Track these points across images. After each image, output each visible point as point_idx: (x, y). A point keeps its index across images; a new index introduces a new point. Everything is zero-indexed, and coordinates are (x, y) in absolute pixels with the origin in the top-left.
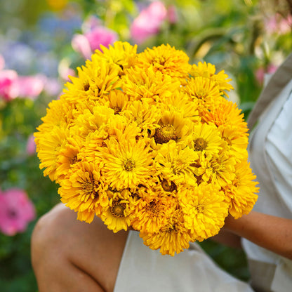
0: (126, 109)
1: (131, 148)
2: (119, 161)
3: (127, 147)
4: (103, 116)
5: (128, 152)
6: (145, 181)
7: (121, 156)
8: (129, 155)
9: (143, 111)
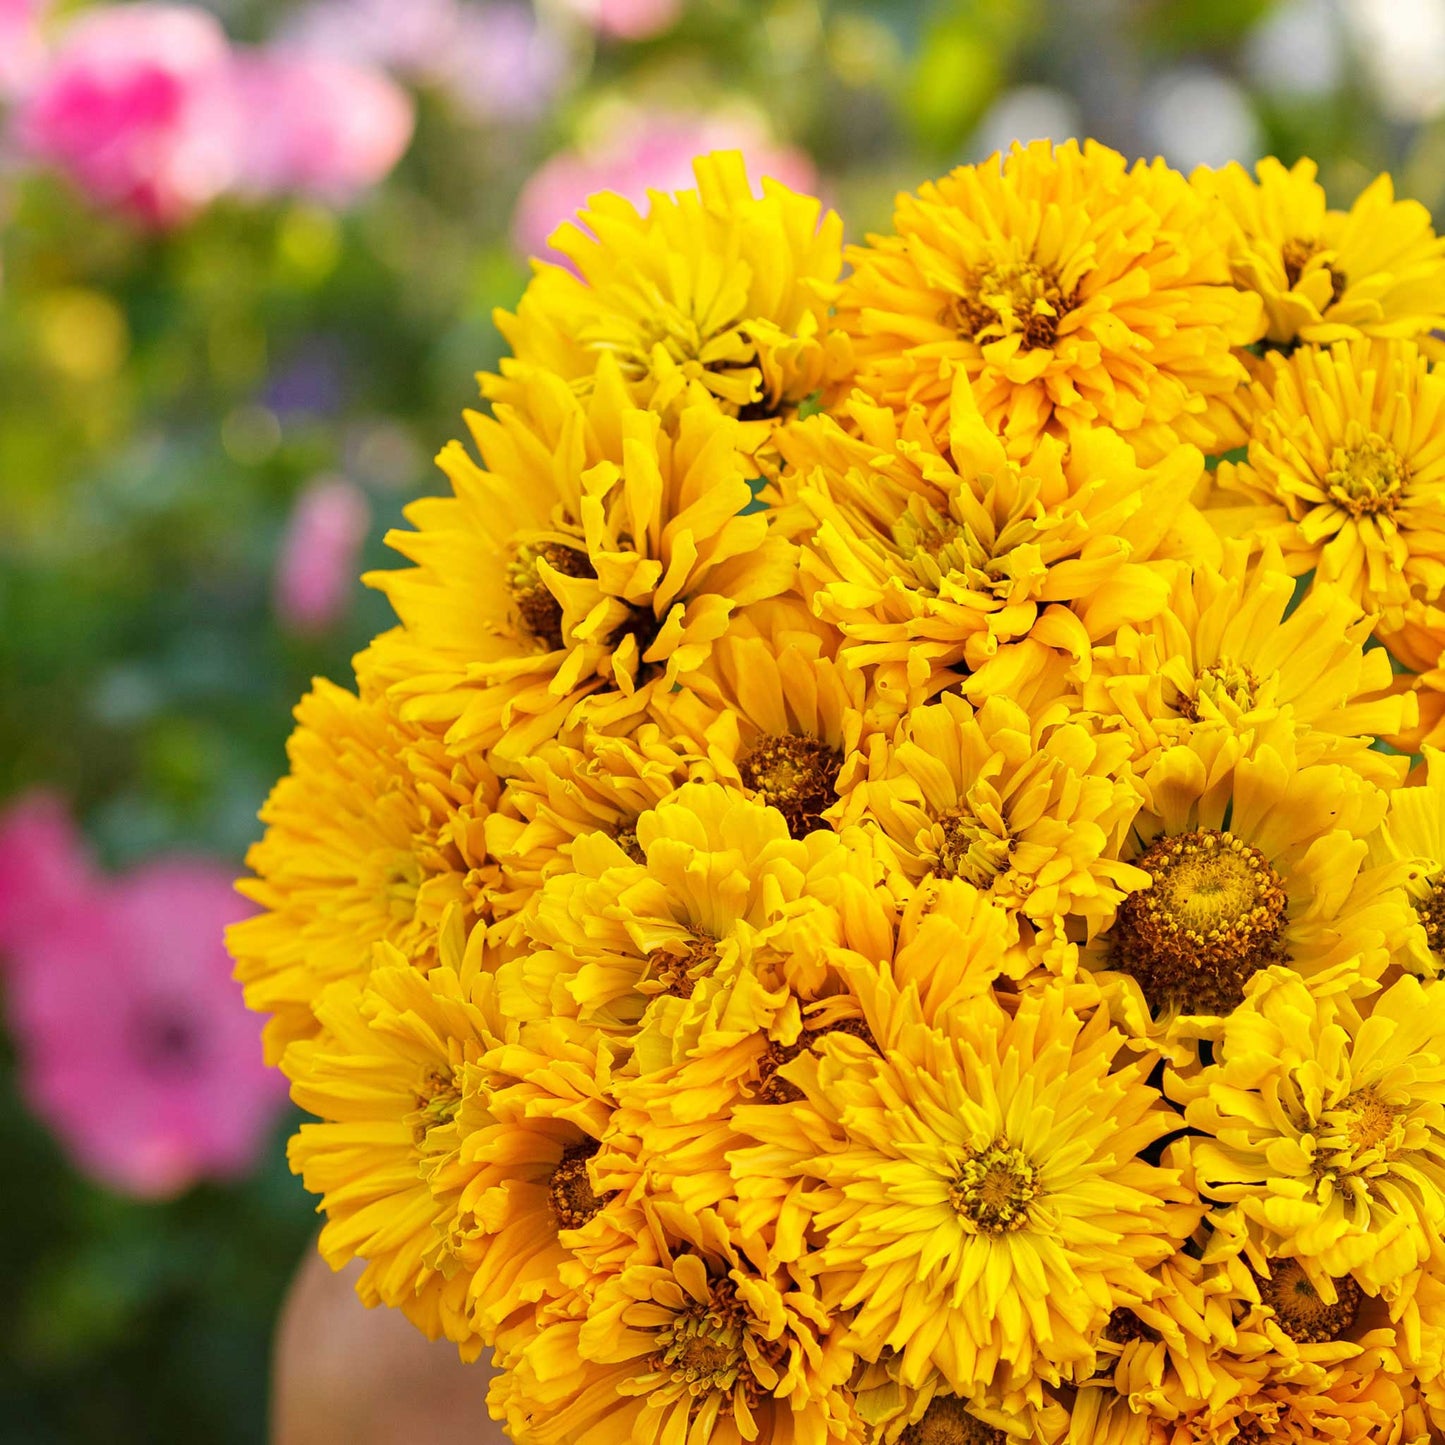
0: (864, 773)
1: (983, 1073)
2: (917, 1181)
3: (952, 1073)
4: (719, 860)
5: (968, 1108)
6: (1148, 1285)
7: (930, 1145)
8: (981, 1120)
9: (994, 768)
